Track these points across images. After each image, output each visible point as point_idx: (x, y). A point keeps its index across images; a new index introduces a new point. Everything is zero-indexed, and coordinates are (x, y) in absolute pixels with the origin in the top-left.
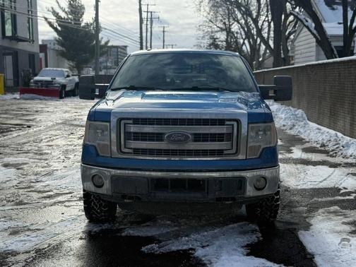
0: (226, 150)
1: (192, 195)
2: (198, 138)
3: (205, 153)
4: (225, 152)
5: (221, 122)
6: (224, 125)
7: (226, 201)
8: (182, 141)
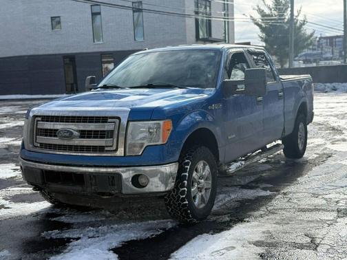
0: (107, 146)
1: (74, 188)
2: (84, 134)
3: (88, 149)
4: (106, 149)
5: (104, 119)
6: (106, 122)
7: (103, 195)
8: (67, 137)
